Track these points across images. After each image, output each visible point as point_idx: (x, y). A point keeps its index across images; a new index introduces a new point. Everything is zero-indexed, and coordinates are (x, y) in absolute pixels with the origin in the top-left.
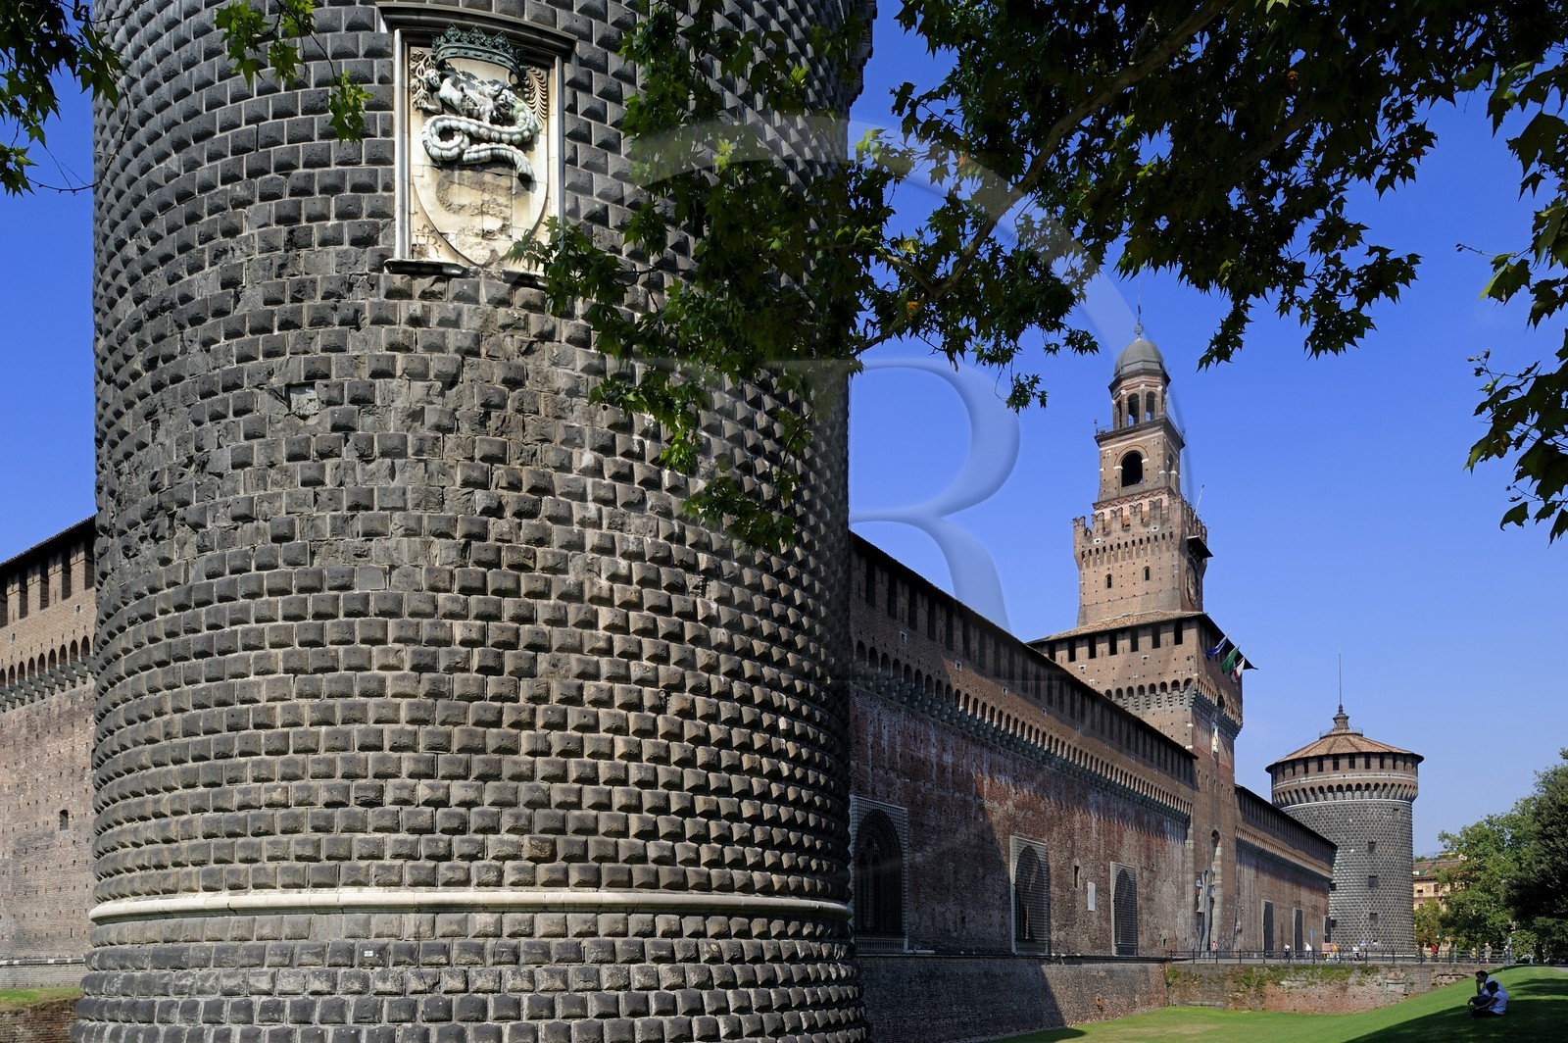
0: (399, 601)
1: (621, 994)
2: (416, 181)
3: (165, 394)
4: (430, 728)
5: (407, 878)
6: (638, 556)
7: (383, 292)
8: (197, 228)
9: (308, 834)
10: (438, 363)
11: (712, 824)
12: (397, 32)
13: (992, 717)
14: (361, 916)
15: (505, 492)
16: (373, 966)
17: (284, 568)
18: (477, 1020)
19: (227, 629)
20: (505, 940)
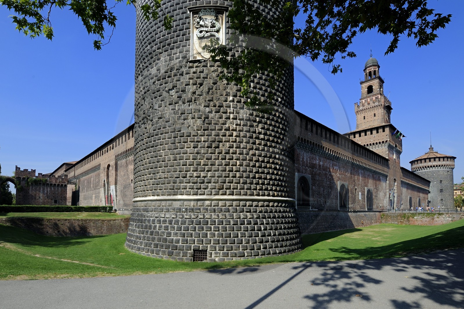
0: (190, 133)
1: (238, 220)
2: (195, 43)
3: (146, 94)
4: (196, 160)
5: (192, 193)
6: (243, 119)
7: (188, 67)
8: (153, 59)
9: (172, 184)
10: (199, 81)
11: (260, 180)
12: (191, 13)
13: (333, 153)
14: (182, 202)
15: (213, 108)
16: (185, 212)
17: (168, 128)
18: (206, 225)
19: (157, 141)
20: (212, 207)
